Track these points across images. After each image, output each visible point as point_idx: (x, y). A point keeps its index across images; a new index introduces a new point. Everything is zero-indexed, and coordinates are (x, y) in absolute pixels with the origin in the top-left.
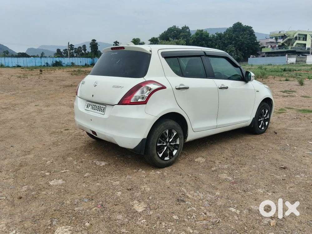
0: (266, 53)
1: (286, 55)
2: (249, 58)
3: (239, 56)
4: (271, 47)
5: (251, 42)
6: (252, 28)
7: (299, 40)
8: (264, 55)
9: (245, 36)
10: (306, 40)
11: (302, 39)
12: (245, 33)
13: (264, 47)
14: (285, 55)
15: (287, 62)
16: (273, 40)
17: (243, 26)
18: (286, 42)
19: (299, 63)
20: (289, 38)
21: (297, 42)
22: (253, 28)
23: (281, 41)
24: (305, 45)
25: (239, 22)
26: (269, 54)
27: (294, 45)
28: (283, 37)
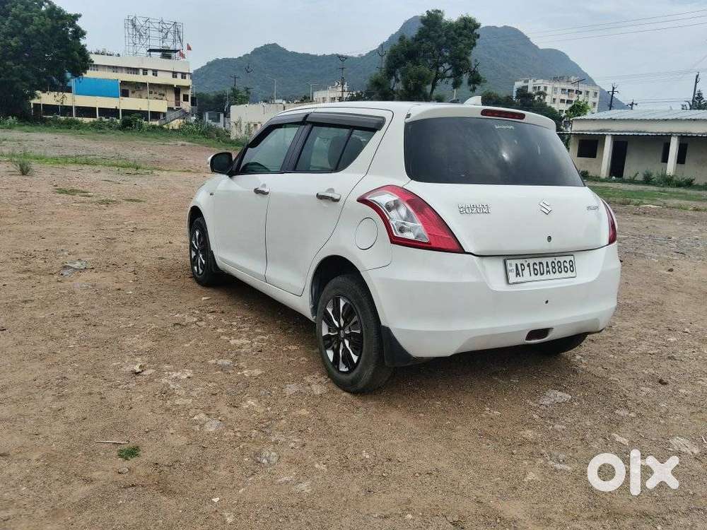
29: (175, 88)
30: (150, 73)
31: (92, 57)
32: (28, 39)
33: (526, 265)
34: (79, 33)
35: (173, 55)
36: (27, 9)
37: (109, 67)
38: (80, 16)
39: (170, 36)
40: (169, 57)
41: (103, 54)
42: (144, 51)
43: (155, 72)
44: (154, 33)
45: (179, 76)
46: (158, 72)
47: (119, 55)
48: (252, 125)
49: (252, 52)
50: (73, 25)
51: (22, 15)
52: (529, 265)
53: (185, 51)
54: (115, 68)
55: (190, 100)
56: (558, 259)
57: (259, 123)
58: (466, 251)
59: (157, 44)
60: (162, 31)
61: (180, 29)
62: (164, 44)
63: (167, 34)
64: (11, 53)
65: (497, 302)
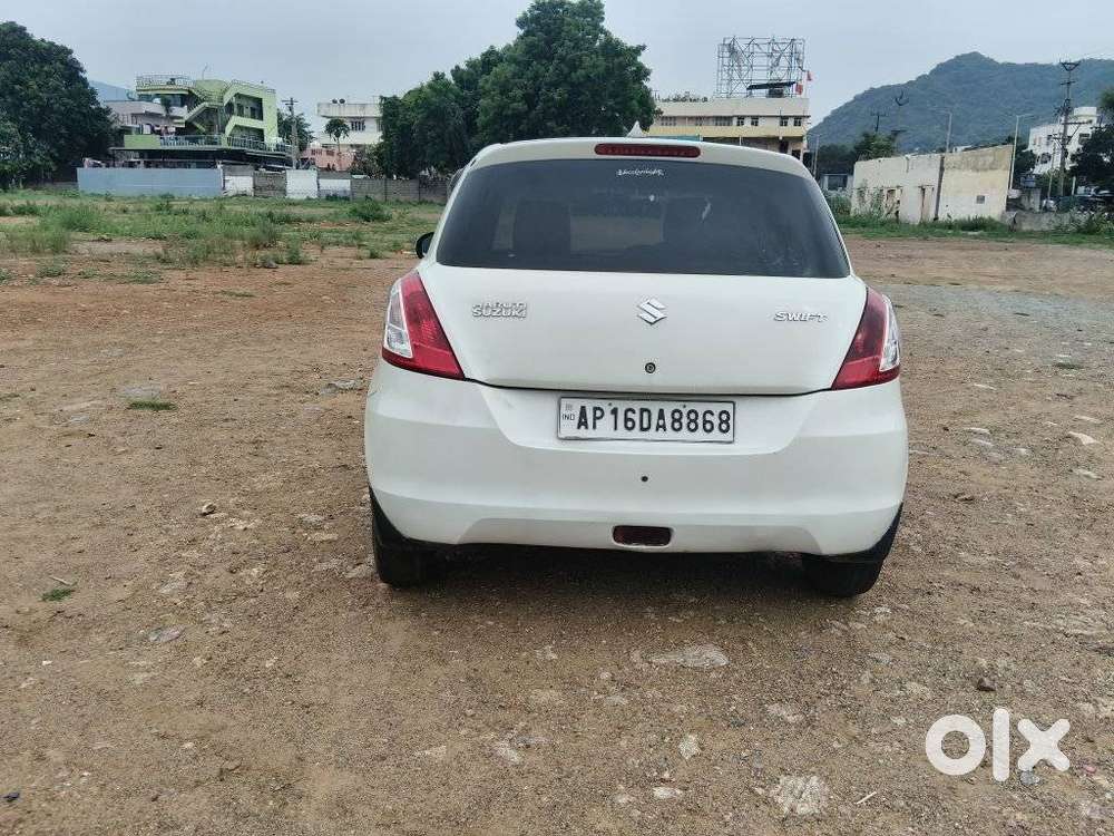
0: (142, 153)
1: (219, 166)
2: (78, 169)
3: (37, 160)
4: (153, 131)
5: (78, 107)
6: (70, 52)
7: (241, 114)
8: (133, 160)
9: (52, 82)
10: (261, 118)
11: (247, 111)
12: (46, 68)
13: (127, 131)
14: (213, 165)
15: (224, 188)
16: (155, 106)
17: (34, 42)
18: (199, 118)
19: (265, 193)
20: (206, 104)
21: (235, 120)
22: (74, 55)
23: (183, 113)
24: (260, 133)
25: (13, 23)
26: (153, 158)
27: (229, 129)
28: (188, 99)
29: (781, 141)
30: (748, 122)
31: (659, 105)
32: (576, 88)
33: (607, 410)
34: (642, 73)
35: (786, 90)
36: (576, 47)
37: (691, 118)
38: (643, 48)
39: (784, 62)
40: (780, 95)
41: (684, 100)
42: (742, 89)
43: (755, 120)
44: (761, 61)
45: (791, 122)
46: (760, 120)
47: (706, 100)
48: (885, 192)
49: (932, 72)
50: (633, 61)
51: (569, 57)
52: (615, 412)
53: (804, 83)
54: (699, 120)
55: (801, 157)
56: (691, 406)
57: (898, 187)
58: (467, 376)
59: (762, 77)
60: (771, 56)
61: (800, 47)
62: (774, 76)
63: (778, 60)
64: (553, 109)
65: (529, 467)
